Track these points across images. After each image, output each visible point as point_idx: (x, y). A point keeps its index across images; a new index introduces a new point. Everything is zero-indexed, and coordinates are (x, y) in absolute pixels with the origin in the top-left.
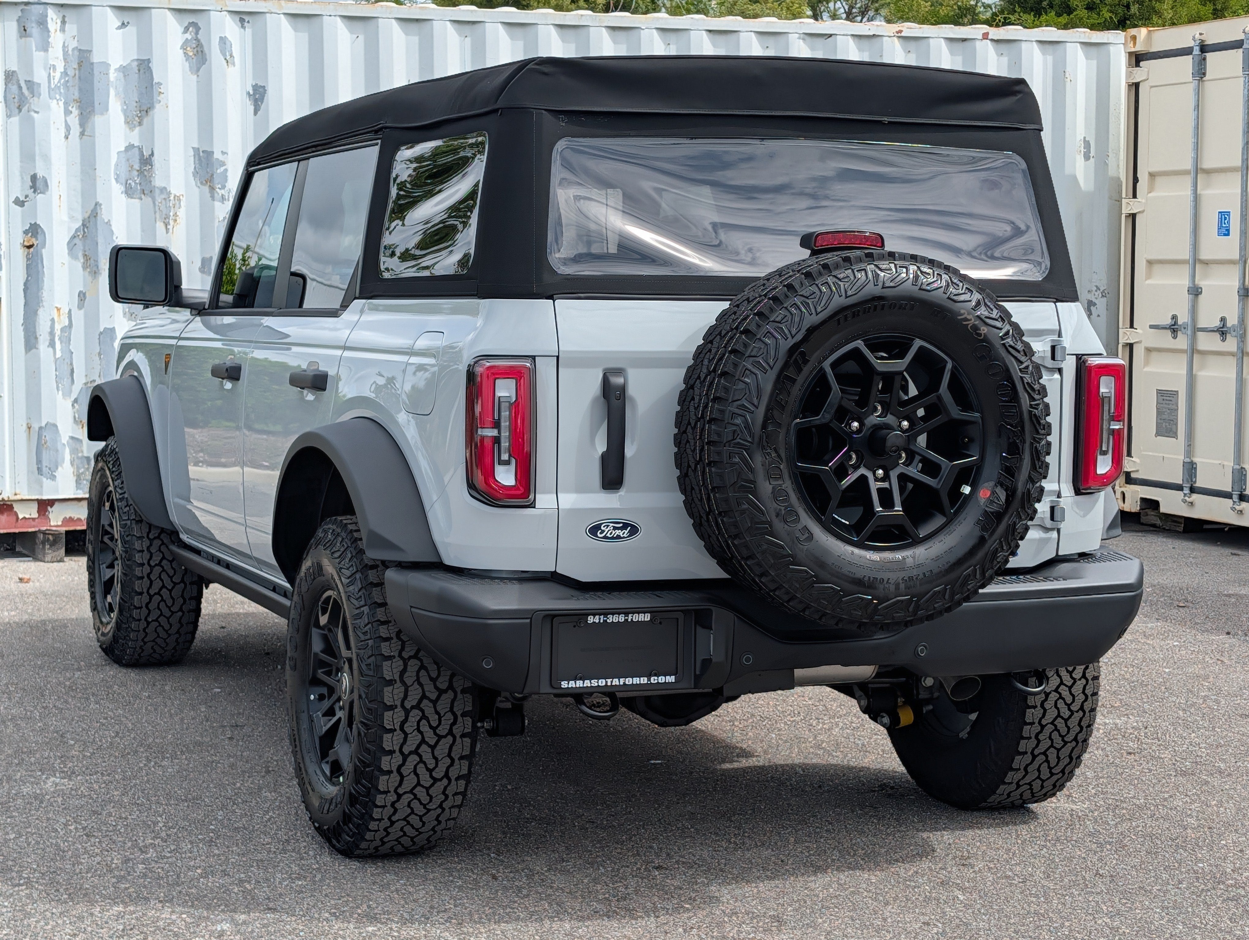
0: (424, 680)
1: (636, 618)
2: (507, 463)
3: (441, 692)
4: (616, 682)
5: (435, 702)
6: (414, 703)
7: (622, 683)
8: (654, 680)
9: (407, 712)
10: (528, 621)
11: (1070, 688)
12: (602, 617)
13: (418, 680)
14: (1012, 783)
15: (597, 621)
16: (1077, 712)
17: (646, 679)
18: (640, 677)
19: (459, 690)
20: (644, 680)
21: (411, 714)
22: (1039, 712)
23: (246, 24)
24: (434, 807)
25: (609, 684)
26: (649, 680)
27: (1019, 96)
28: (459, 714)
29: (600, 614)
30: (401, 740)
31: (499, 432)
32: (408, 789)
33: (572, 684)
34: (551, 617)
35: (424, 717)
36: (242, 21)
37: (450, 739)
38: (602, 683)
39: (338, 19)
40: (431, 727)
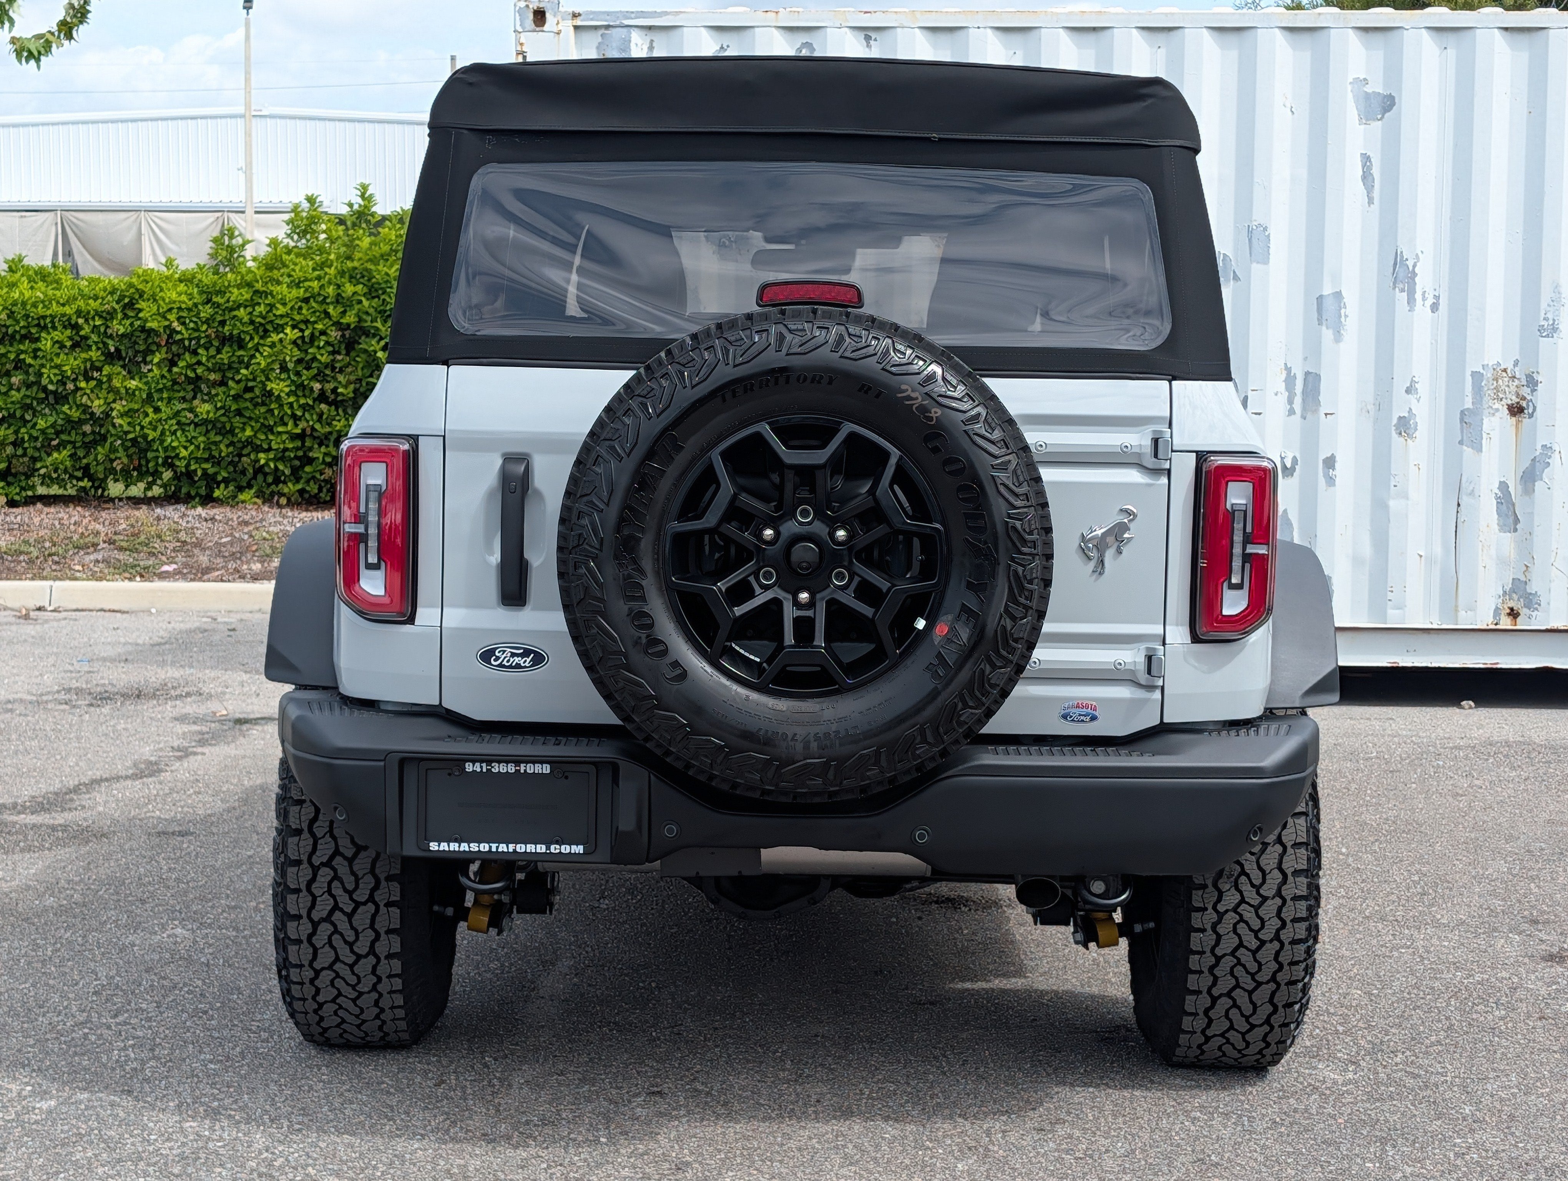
1: (530, 769)
2: (376, 567)
4: (503, 848)
5: (350, 861)
6: (325, 859)
7: (511, 850)
8: (555, 849)
9: (315, 870)
10: (382, 763)
11: (1257, 908)
12: (484, 765)
15: (479, 770)
17: (544, 847)
18: (536, 844)
20: (541, 848)
21: (320, 872)
22: (1209, 938)
23: (872, 42)
24: (366, 989)
25: (494, 849)
26: (548, 848)
27: (1149, 101)
29: (481, 761)
30: (309, 904)
31: (366, 529)
32: (326, 965)
33: (444, 846)
34: (406, 761)
35: (337, 877)
36: (868, 38)
37: (371, 907)
38: (484, 847)
39: (989, 31)
40: (346, 890)
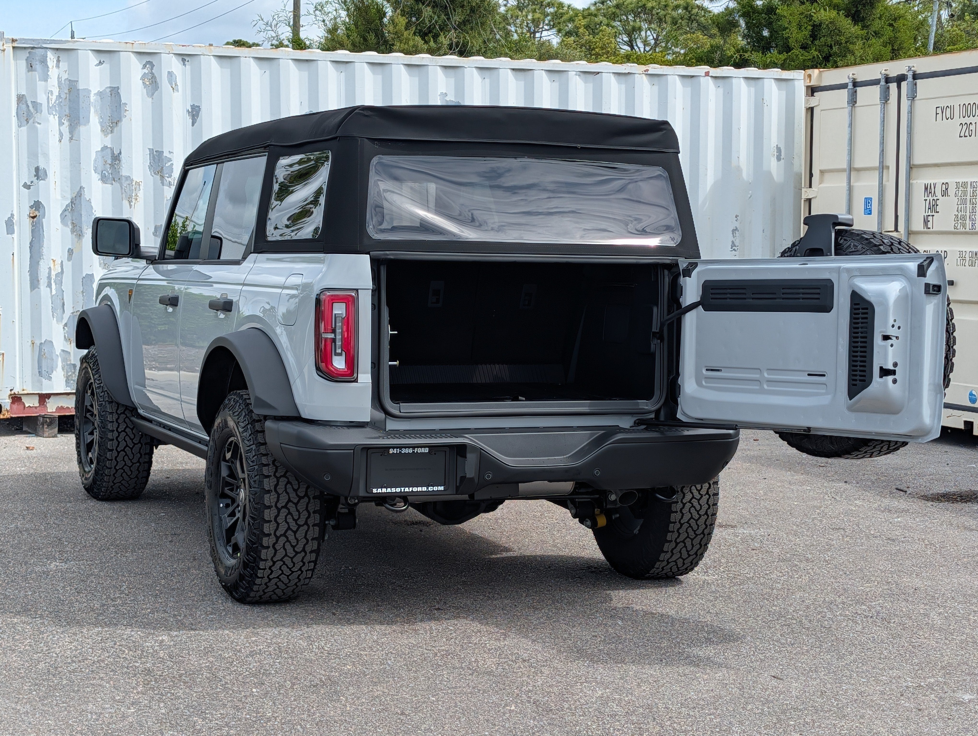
0: (290, 490)
1: (420, 450)
2: (340, 354)
3: (300, 498)
4: (407, 490)
5: (296, 504)
6: (284, 504)
7: (410, 490)
8: (430, 489)
9: (279, 510)
10: (352, 451)
11: (699, 500)
12: (398, 450)
13: (286, 490)
14: (664, 561)
15: (395, 452)
16: (703, 515)
17: (426, 488)
18: (422, 487)
19: (311, 497)
20: (424, 489)
21: (281, 511)
22: (679, 515)
23: (186, 63)
24: (296, 570)
25: (403, 491)
26: (427, 488)
27: (664, 132)
28: (311, 511)
29: (397, 448)
30: (275, 528)
31: (335, 336)
32: (280, 558)
33: (379, 490)
34: (366, 449)
35: (290, 513)
36: (184, 60)
37: (306, 527)
38: (398, 490)
39: (251, 60)
40: (294, 519)
